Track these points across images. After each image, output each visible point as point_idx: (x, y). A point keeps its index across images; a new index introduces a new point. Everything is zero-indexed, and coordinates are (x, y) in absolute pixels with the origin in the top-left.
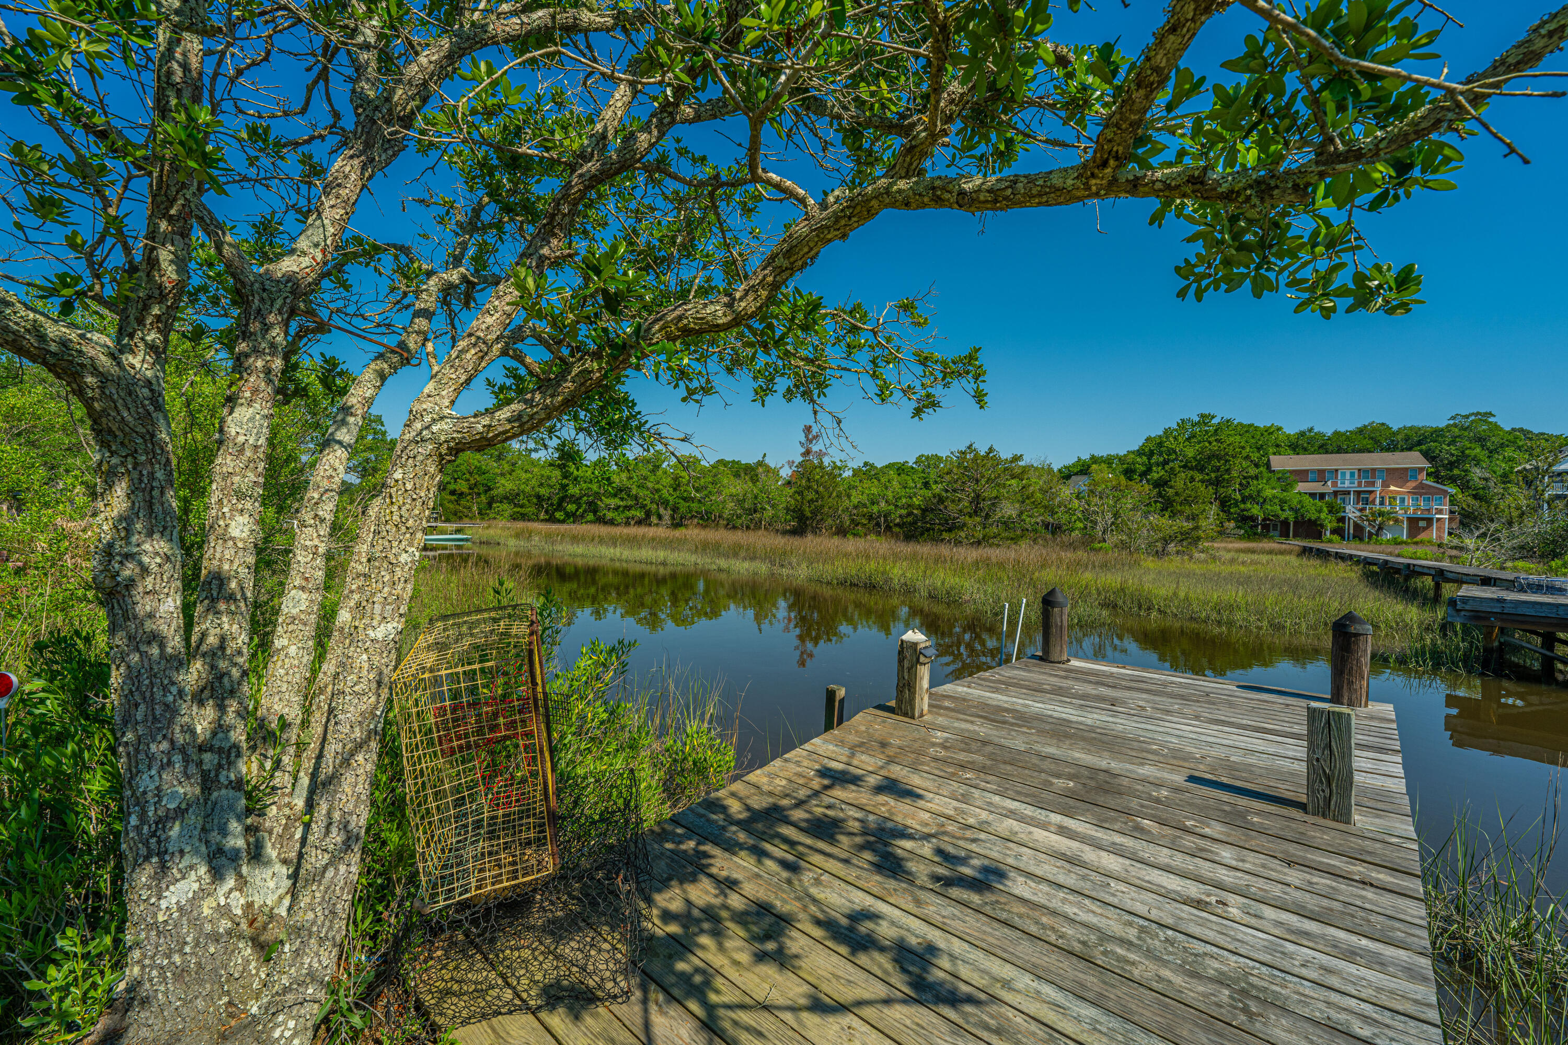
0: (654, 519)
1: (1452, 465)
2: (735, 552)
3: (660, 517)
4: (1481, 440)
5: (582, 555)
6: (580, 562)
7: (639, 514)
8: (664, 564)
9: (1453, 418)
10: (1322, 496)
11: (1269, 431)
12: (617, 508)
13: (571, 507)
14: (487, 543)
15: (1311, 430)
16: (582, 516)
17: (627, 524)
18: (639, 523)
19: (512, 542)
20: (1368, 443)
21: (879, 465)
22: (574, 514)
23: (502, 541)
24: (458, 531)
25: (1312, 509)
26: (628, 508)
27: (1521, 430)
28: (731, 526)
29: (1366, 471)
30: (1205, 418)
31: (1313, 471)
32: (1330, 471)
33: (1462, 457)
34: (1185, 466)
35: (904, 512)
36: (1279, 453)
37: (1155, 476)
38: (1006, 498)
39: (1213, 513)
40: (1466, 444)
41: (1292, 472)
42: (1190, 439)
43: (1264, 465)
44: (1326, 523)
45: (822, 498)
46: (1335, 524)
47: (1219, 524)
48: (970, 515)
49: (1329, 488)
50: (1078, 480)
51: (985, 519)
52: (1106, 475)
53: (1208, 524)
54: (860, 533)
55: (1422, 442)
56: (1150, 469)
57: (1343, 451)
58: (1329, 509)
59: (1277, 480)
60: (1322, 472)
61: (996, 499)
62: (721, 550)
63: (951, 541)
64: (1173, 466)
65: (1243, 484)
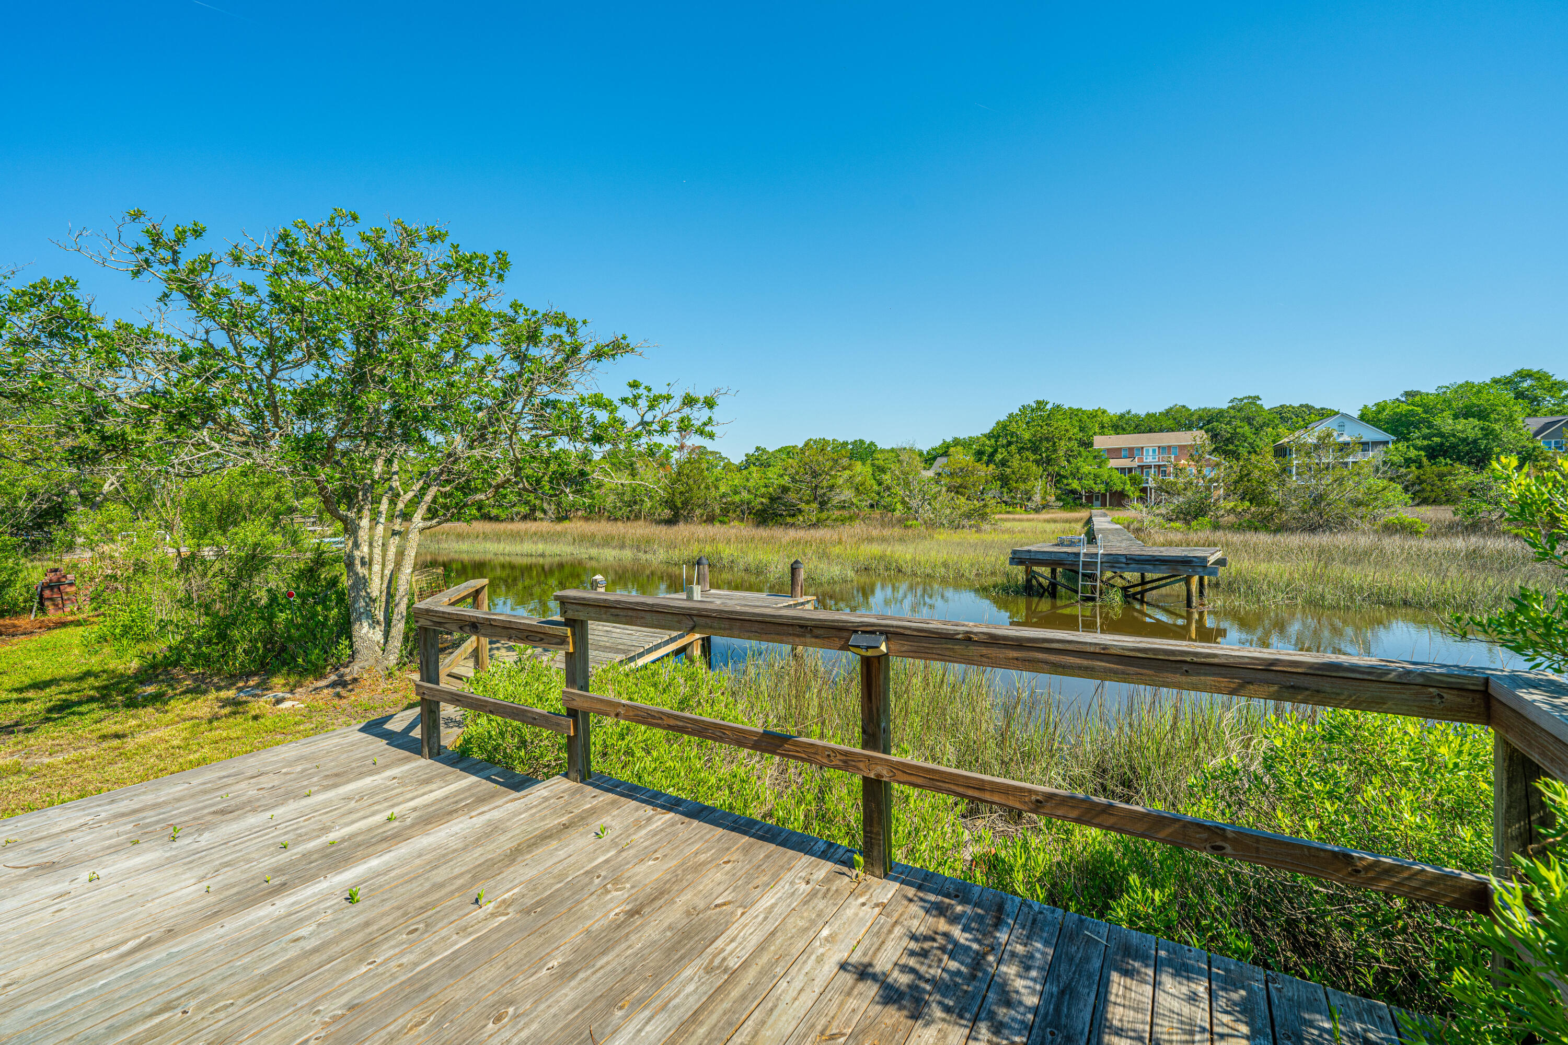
0: (539, 514)
1: (1229, 441)
2: (607, 542)
3: (544, 512)
4: (1249, 420)
5: (468, 552)
6: (465, 557)
7: (524, 510)
8: (542, 555)
9: (1232, 401)
10: (1130, 470)
11: (1093, 415)
15: (1129, 412)
17: (512, 520)
18: (525, 518)
20: (1170, 423)
21: (771, 449)
25: (1120, 482)
27: (1307, 406)
28: (613, 519)
29: (1164, 448)
30: (1041, 404)
31: (1125, 449)
32: (1138, 449)
33: (1234, 435)
34: (1023, 448)
35: (763, 500)
36: (1102, 434)
37: (998, 457)
38: (840, 486)
39: (1039, 488)
40: (1239, 423)
41: (1109, 451)
42: (1028, 423)
43: (1088, 444)
44: (1130, 493)
45: (691, 490)
46: (1137, 494)
47: (1043, 498)
48: (808, 502)
49: (1136, 463)
50: (941, 461)
51: (823, 505)
52: (961, 456)
53: (1037, 498)
54: (726, 519)
55: (1209, 422)
56: (996, 451)
57: (1151, 431)
58: (1134, 482)
59: (1095, 457)
60: (1131, 449)
61: (831, 488)
62: (596, 540)
63: (793, 525)
64: (1013, 448)
65: (1068, 461)
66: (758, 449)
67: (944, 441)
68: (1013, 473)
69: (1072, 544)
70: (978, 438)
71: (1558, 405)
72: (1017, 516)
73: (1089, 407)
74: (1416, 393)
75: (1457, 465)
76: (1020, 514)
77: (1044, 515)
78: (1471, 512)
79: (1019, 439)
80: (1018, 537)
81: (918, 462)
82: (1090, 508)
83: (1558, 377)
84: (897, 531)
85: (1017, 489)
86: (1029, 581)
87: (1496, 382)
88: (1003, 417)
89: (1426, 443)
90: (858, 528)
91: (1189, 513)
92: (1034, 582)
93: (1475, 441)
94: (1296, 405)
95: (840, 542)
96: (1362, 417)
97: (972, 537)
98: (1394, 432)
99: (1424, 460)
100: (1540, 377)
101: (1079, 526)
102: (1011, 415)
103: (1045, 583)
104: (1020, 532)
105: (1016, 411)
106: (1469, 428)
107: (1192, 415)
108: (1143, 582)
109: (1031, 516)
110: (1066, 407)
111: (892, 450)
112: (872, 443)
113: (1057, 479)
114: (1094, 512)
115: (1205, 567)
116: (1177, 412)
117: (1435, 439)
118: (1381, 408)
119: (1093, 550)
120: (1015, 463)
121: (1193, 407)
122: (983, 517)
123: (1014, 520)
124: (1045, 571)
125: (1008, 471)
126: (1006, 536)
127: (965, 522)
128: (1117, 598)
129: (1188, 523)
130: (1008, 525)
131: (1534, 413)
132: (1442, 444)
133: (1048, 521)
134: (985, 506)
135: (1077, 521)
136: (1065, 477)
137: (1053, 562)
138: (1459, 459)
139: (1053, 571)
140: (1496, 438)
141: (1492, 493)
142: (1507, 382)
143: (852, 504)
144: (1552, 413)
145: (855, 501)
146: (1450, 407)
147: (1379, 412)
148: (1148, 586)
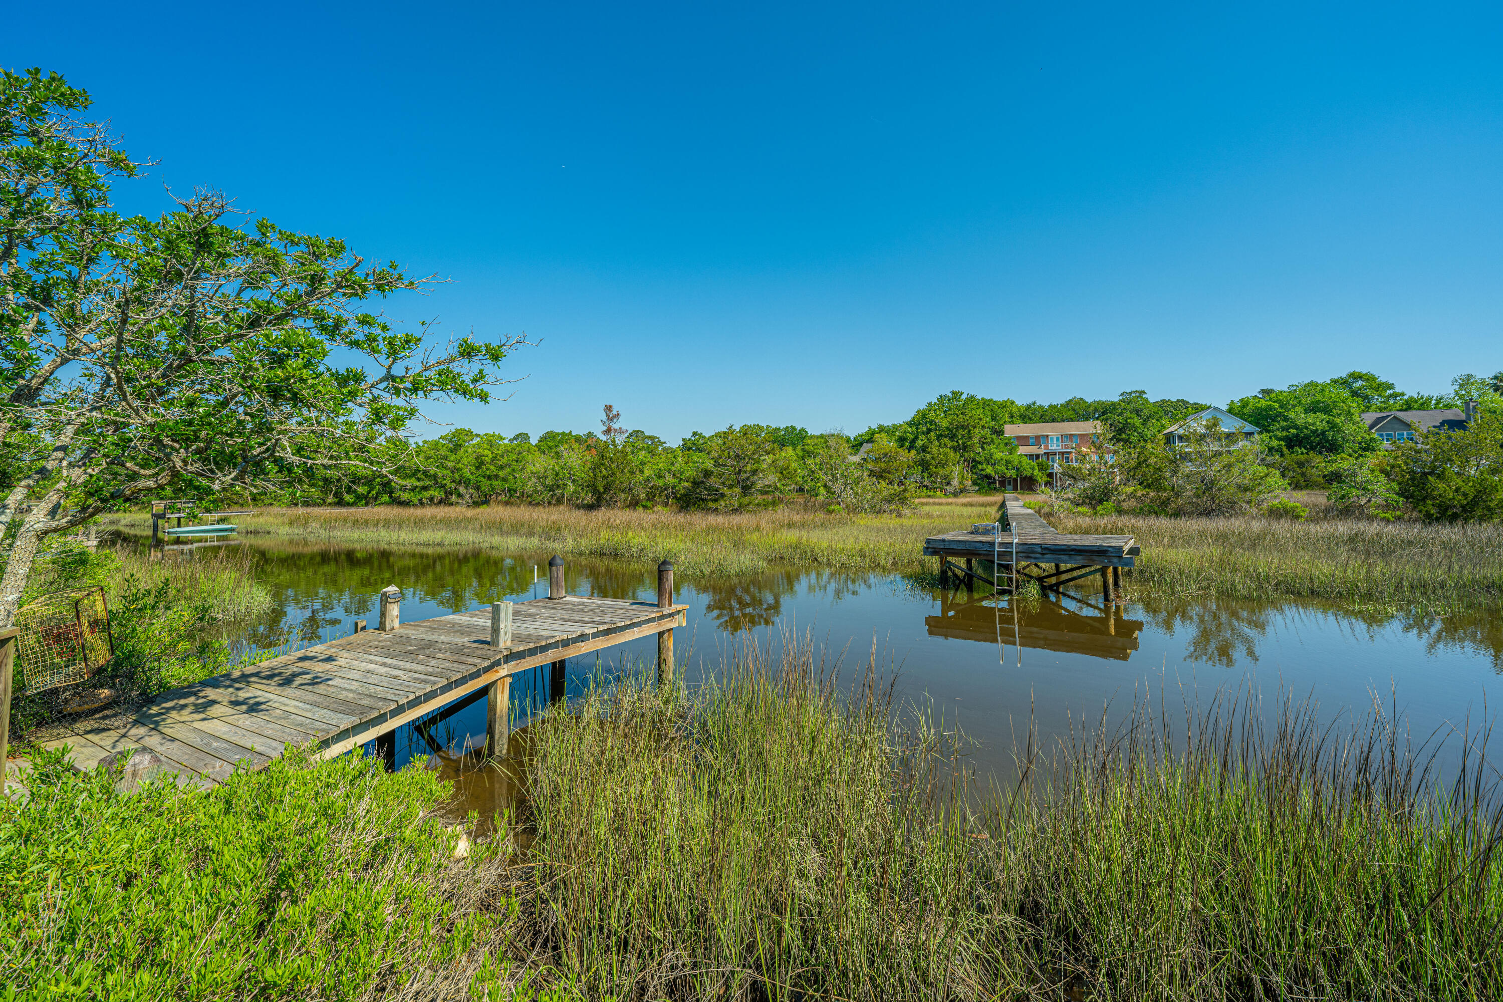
0: (454, 499)
1: (1122, 430)
2: (516, 529)
3: (460, 495)
4: (1138, 412)
8: (440, 544)
9: (1122, 395)
10: (1038, 456)
11: (1003, 406)
12: (413, 490)
13: (361, 490)
14: (256, 533)
15: (1034, 403)
16: (376, 498)
17: (422, 504)
18: (437, 503)
19: (284, 530)
20: (1070, 414)
22: (366, 497)
23: (272, 529)
24: (222, 521)
25: (1029, 468)
26: (425, 488)
27: (1183, 401)
28: (531, 503)
29: (1066, 436)
30: (956, 395)
31: (1032, 437)
32: (1044, 437)
33: (1126, 425)
34: (941, 435)
35: (686, 484)
36: (1012, 423)
37: (919, 443)
38: (763, 471)
39: (957, 473)
40: (1129, 415)
41: (1018, 438)
42: (945, 412)
43: (1000, 433)
44: (1038, 478)
45: (614, 474)
46: (1045, 479)
47: (961, 483)
48: (730, 487)
49: (1042, 451)
50: (867, 447)
51: (746, 489)
52: (885, 442)
53: (955, 482)
54: (649, 504)
55: (1104, 413)
56: (917, 438)
57: (1054, 420)
58: (1042, 467)
59: (1006, 444)
60: (1038, 437)
61: (755, 472)
62: (505, 528)
63: (716, 510)
64: (932, 435)
65: (983, 448)
66: (695, 434)
67: (870, 428)
68: (933, 458)
69: (986, 531)
70: (900, 426)
71: (1384, 403)
72: (937, 500)
73: (999, 398)
74: (1272, 391)
75: (1312, 454)
76: (940, 497)
77: (962, 500)
78: (1343, 497)
79: (938, 427)
80: (936, 522)
81: (845, 448)
82: (1003, 492)
83: (1383, 379)
84: (820, 516)
85: (937, 474)
86: (943, 573)
87: (1335, 382)
88: (923, 407)
89: (1284, 434)
90: (782, 513)
91: (1094, 498)
92: (950, 573)
93: (1323, 433)
94: (1174, 400)
95: (758, 528)
96: (1230, 411)
97: (893, 522)
98: (1257, 424)
99: (1285, 449)
100: (1369, 378)
101: (993, 511)
102: (930, 404)
103: (960, 574)
104: (938, 516)
105: (934, 401)
106: (1318, 421)
107: (1088, 406)
108: (1058, 573)
109: (950, 500)
110: (979, 397)
111: (822, 436)
112: (803, 430)
113: (973, 464)
114: (1007, 495)
115: (1121, 557)
116: (1076, 403)
117: (1292, 430)
118: (1244, 403)
119: (1008, 539)
120: (934, 449)
121: (1089, 400)
122: (903, 501)
123: (934, 503)
124: (961, 562)
125: (928, 456)
126: (925, 521)
127: (886, 506)
128: (1033, 590)
129: (1094, 508)
130: (927, 509)
131: (1367, 409)
132: (1298, 435)
133: (965, 505)
134: (905, 490)
135: (991, 504)
136: (980, 463)
137: (968, 551)
138: (1313, 448)
139: (969, 562)
140: (1340, 430)
141: (1358, 479)
142: (1343, 382)
143: (776, 488)
144: (1381, 409)
145: (779, 485)
146: (1300, 404)
147: (1244, 407)
148: (1064, 577)
